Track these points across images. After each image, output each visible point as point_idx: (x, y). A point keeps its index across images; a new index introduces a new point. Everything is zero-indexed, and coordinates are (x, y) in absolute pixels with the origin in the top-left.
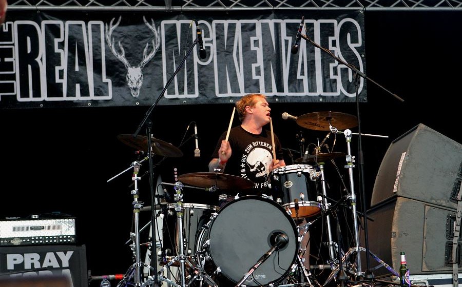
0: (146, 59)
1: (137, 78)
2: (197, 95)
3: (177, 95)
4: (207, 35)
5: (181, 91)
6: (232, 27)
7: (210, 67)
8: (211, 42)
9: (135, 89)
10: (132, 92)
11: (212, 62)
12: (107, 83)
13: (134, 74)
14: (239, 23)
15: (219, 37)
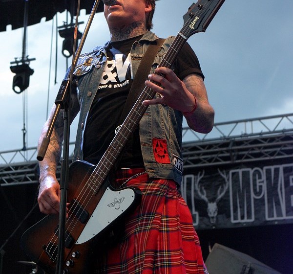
0: (220, 197)
1: (214, 210)
2: (253, 220)
3: (239, 220)
4: (260, 177)
5: (242, 218)
6: (277, 170)
7: (263, 200)
8: (263, 182)
9: (213, 218)
10: (211, 220)
11: (264, 196)
12: (195, 215)
13: (212, 207)
14: (281, 167)
15: (268, 178)
